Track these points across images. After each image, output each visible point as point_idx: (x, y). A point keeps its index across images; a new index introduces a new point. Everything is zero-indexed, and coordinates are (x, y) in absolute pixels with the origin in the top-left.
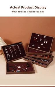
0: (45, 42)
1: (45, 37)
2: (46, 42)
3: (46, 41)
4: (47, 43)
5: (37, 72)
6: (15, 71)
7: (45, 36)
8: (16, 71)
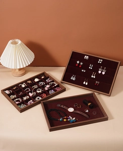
0: (100, 72)
1: (100, 61)
2: (102, 71)
3: (103, 68)
4: (103, 73)
5: (112, 118)
6: (65, 120)
7: (101, 59)
8: (67, 119)
